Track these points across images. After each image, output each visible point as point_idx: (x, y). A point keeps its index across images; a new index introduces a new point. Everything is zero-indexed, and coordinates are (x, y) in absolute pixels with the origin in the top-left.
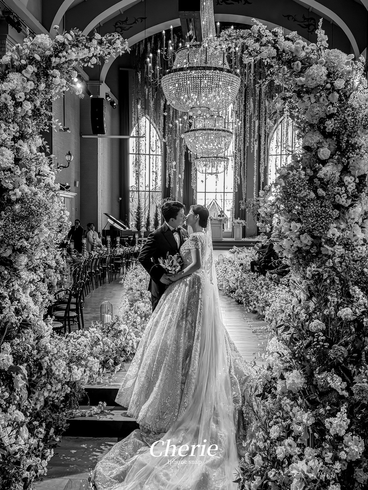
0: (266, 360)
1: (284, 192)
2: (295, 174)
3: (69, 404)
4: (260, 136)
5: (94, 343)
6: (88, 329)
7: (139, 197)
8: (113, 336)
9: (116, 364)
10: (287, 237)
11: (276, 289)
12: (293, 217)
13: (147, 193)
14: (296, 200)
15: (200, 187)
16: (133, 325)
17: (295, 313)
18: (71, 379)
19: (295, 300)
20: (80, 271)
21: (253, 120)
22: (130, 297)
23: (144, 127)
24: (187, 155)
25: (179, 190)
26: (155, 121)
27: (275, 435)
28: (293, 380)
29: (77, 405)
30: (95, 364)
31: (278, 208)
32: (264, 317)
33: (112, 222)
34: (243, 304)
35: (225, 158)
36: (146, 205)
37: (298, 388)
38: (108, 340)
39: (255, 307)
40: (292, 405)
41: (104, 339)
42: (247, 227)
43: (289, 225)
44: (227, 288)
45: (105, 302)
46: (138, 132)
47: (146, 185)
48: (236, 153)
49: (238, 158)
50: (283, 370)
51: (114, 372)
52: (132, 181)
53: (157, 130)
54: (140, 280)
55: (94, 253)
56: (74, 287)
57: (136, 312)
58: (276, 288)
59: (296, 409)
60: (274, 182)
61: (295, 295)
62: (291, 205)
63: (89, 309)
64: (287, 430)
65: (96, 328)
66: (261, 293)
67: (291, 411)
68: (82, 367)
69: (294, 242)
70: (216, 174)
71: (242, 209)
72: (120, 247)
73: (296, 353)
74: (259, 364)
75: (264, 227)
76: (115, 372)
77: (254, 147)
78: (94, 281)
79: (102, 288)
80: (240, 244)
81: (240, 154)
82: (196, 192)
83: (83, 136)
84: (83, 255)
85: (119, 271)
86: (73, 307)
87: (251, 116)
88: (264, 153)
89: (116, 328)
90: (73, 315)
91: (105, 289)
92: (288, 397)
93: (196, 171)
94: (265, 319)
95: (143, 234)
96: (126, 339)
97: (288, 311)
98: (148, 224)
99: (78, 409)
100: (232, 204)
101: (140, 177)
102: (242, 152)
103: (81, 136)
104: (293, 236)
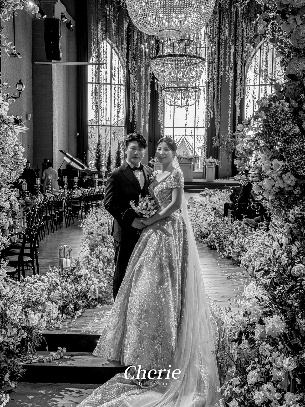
0: (243, 306)
1: (266, 126)
2: (278, 106)
3: (26, 350)
4: (235, 64)
5: (52, 287)
6: (45, 274)
7: (99, 132)
8: (72, 281)
9: (76, 309)
10: (268, 177)
11: (252, 234)
12: (275, 154)
13: (108, 128)
14: (279, 135)
15: (168, 121)
16: (94, 270)
17: (276, 257)
18: (28, 324)
19: (275, 244)
20: (34, 215)
21: (228, 45)
22: (90, 242)
23: (105, 53)
24: (153, 85)
25: (145, 124)
26: (117, 45)
27: (253, 380)
28: (273, 325)
29: (34, 351)
30: (54, 310)
31: (258, 144)
32: (240, 262)
33: (68, 161)
34: (216, 249)
35: (196, 88)
36: (107, 141)
37: (278, 333)
38: (68, 285)
39: (230, 253)
40: (272, 350)
41: (63, 284)
42: (220, 167)
43: (270, 163)
44: (198, 233)
45: (63, 247)
46: (98, 58)
47: (107, 119)
48: (209, 82)
49: (210, 89)
50: (262, 314)
51: (74, 317)
52: (91, 115)
53: (120, 55)
54: (102, 224)
55: (49, 195)
56: (28, 232)
57: (97, 257)
58: (253, 232)
59: (276, 354)
60: (254, 115)
61: (276, 239)
62: (273, 141)
63: (44, 254)
64: (266, 376)
65: (54, 272)
66: (236, 238)
67: (271, 356)
68: (39, 312)
69: (275, 181)
70: (186, 106)
71: (215, 147)
72: (78, 189)
73: (277, 297)
74: (235, 310)
75: (243, 166)
76: (76, 318)
77: (229, 76)
78: (49, 225)
79: (59, 233)
80: (212, 186)
81: (214, 84)
82: (164, 127)
83: (36, 63)
84: (37, 197)
85: (76, 216)
86: (27, 251)
87: (226, 41)
88: (241, 83)
89: (76, 273)
90: (28, 260)
91: (61, 234)
92: (267, 342)
93: (163, 103)
94: (241, 265)
95: (103, 174)
96: (87, 284)
97: (269, 256)
98: (109, 163)
99: (35, 354)
100: (203, 141)
101: (100, 110)
102: (216, 82)
103: (33, 63)
104: (275, 176)
